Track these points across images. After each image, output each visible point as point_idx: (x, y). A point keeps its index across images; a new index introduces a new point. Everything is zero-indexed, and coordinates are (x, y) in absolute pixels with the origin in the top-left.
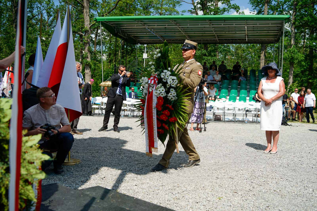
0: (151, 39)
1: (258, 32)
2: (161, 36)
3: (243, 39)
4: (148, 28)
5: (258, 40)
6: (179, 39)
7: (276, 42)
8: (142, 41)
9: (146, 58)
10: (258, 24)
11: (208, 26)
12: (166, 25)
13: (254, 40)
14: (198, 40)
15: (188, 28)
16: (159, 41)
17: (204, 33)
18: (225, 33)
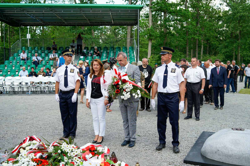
0: (32, 22)
1: (121, 17)
2: (41, 20)
3: (110, 22)
4: (28, 13)
5: (122, 23)
6: (57, 22)
7: (135, 24)
8: (25, 23)
9: (30, 38)
10: (120, 11)
11: (79, 12)
12: (43, 11)
13: (119, 23)
14: (73, 23)
15: (63, 13)
16: (39, 23)
17: (77, 18)
18: (95, 18)
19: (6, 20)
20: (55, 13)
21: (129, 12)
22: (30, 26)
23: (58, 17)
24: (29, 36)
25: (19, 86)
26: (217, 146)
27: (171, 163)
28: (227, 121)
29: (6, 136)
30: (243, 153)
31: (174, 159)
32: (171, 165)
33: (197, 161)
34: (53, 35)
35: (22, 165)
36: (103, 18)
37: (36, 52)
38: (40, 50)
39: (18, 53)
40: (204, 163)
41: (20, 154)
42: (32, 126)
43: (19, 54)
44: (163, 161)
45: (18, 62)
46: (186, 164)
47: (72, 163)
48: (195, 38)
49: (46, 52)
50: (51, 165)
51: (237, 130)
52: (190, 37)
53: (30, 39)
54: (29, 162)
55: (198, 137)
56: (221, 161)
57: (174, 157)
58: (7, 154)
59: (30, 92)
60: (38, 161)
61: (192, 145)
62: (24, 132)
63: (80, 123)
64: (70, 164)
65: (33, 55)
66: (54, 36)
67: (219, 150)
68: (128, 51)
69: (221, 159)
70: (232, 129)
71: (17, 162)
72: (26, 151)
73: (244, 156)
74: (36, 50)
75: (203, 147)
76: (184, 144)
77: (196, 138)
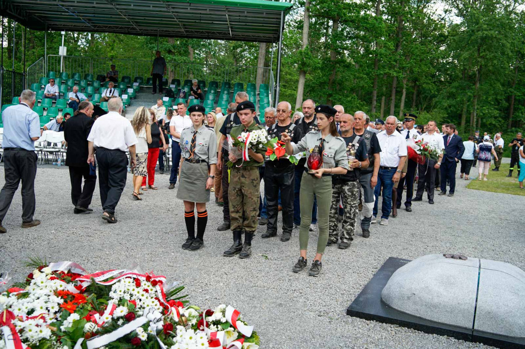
0: (70, 24)
1: (248, 24)
2: (89, 20)
3: (225, 33)
4: (63, 5)
5: (250, 36)
6: (120, 26)
7: (275, 40)
8: (56, 25)
9: (65, 54)
10: (246, 13)
11: (165, 9)
12: (93, 3)
13: (243, 36)
14: (152, 30)
15: (133, 10)
16: (85, 26)
17: (162, 20)
18: (195, 22)
19: (19, 17)
20: (118, 9)
21: (264, 15)
22: (67, 30)
23: (124, 17)
24: (63, 51)
25: (38, 149)
26: (413, 286)
27: (322, 314)
28: (437, 240)
29: (8, 245)
30: (460, 302)
31: (328, 306)
32: (322, 317)
33: (372, 313)
34: (112, 51)
35: (35, 300)
36: (212, 23)
37: (76, 84)
38: (84, 81)
39: (40, 83)
40: (385, 317)
41: (33, 281)
42: (60, 229)
43: (43, 86)
44: (307, 310)
45: (39, 102)
46: (352, 316)
47: (131, 303)
48: (391, 74)
49: (96, 84)
50: (90, 303)
51: (453, 257)
52: (381, 72)
53: (65, 57)
54: (50, 297)
55: (379, 267)
56: (418, 315)
57: (329, 302)
58: (7, 279)
59: (59, 163)
60: (67, 296)
61: (366, 283)
62: (43, 238)
63: (154, 227)
64: (128, 305)
65: (70, 89)
66: (113, 53)
67: (414, 294)
68: (257, 93)
69: (417, 310)
70: (444, 255)
71: (26, 295)
72: (44, 275)
73: (462, 307)
74: (77, 79)
75: (386, 286)
76: (351, 279)
77: (375, 270)
